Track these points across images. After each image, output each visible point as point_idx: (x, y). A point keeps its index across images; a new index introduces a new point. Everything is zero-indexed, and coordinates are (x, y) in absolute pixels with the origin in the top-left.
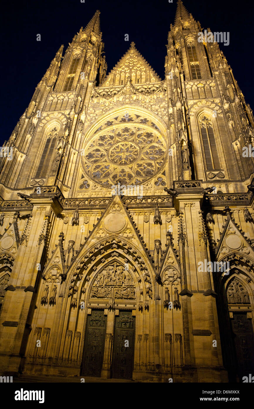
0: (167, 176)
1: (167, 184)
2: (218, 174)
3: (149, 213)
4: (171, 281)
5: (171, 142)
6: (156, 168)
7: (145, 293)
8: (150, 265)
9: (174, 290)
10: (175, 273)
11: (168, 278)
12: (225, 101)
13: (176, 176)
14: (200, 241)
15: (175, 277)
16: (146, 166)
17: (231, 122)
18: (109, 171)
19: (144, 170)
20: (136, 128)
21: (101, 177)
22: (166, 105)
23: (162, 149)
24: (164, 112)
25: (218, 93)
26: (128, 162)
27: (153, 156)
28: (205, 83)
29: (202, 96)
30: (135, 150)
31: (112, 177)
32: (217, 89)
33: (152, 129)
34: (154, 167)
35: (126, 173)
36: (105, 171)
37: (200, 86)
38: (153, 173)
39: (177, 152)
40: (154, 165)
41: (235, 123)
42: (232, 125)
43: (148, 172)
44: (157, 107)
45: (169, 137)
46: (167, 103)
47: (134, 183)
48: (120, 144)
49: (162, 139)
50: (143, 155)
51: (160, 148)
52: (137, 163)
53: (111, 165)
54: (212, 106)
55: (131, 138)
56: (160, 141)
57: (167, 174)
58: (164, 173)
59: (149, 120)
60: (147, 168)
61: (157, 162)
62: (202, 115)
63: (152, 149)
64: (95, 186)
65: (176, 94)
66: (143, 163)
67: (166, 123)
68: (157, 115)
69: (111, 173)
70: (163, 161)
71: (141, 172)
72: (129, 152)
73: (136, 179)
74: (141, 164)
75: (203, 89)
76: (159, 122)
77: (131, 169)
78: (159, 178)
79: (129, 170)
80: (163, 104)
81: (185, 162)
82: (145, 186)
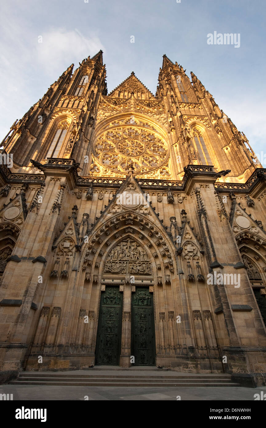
0: (171, 168)
1: (172, 175)
3: (161, 194)
4: (191, 256)
5: (172, 142)
7: (163, 268)
8: (169, 239)
9: (195, 264)
10: (194, 248)
11: (187, 252)
12: (213, 118)
13: (181, 168)
14: (220, 217)
15: (195, 252)
16: (151, 159)
17: (220, 133)
18: (118, 160)
19: (150, 162)
20: (141, 130)
21: (111, 164)
22: (165, 116)
23: (164, 148)
24: (164, 121)
25: (205, 113)
26: (135, 155)
27: (157, 152)
28: (194, 105)
29: (193, 114)
30: (141, 146)
31: (121, 165)
32: (205, 110)
33: (154, 132)
34: (159, 161)
35: (134, 163)
36: (114, 160)
37: (190, 107)
38: (158, 165)
39: (182, 147)
40: (158, 159)
41: (224, 133)
42: (221, 135)
43: (153, 164)
44: (158, 117)
45: (170, 138)
46: (166, 114)
47: (141, 172)
48: (126, 140)
49: (163, 140)
50: (148, 151)
51: (161, 147)
52: (143, 157)
53: (119, 155)
54: (202, 122)
55: (136, 137)
56: (162, 142)
57: (170, 167)
58: (167, 166)
59: (151, 126)
60: (152, 161)
61: (161, 157)
62: (194, 127)
63: (156, 147)
64: (106, 171)
65: (174, 107)
66: (148, 157)
67: (166, 129)
68: (158, 122)
69: (120, 162)
70: (165, 157)
71: (147, 163)
72: (135, 147)
73: (143, 169)
74: (146, 157)
75: (193, 109)
76: (160, 127)
77: (138, 160)
78: (164, 169)
79: (136, 161)
80: (163, 115)
81: (192, 154)
82: (152, 174)
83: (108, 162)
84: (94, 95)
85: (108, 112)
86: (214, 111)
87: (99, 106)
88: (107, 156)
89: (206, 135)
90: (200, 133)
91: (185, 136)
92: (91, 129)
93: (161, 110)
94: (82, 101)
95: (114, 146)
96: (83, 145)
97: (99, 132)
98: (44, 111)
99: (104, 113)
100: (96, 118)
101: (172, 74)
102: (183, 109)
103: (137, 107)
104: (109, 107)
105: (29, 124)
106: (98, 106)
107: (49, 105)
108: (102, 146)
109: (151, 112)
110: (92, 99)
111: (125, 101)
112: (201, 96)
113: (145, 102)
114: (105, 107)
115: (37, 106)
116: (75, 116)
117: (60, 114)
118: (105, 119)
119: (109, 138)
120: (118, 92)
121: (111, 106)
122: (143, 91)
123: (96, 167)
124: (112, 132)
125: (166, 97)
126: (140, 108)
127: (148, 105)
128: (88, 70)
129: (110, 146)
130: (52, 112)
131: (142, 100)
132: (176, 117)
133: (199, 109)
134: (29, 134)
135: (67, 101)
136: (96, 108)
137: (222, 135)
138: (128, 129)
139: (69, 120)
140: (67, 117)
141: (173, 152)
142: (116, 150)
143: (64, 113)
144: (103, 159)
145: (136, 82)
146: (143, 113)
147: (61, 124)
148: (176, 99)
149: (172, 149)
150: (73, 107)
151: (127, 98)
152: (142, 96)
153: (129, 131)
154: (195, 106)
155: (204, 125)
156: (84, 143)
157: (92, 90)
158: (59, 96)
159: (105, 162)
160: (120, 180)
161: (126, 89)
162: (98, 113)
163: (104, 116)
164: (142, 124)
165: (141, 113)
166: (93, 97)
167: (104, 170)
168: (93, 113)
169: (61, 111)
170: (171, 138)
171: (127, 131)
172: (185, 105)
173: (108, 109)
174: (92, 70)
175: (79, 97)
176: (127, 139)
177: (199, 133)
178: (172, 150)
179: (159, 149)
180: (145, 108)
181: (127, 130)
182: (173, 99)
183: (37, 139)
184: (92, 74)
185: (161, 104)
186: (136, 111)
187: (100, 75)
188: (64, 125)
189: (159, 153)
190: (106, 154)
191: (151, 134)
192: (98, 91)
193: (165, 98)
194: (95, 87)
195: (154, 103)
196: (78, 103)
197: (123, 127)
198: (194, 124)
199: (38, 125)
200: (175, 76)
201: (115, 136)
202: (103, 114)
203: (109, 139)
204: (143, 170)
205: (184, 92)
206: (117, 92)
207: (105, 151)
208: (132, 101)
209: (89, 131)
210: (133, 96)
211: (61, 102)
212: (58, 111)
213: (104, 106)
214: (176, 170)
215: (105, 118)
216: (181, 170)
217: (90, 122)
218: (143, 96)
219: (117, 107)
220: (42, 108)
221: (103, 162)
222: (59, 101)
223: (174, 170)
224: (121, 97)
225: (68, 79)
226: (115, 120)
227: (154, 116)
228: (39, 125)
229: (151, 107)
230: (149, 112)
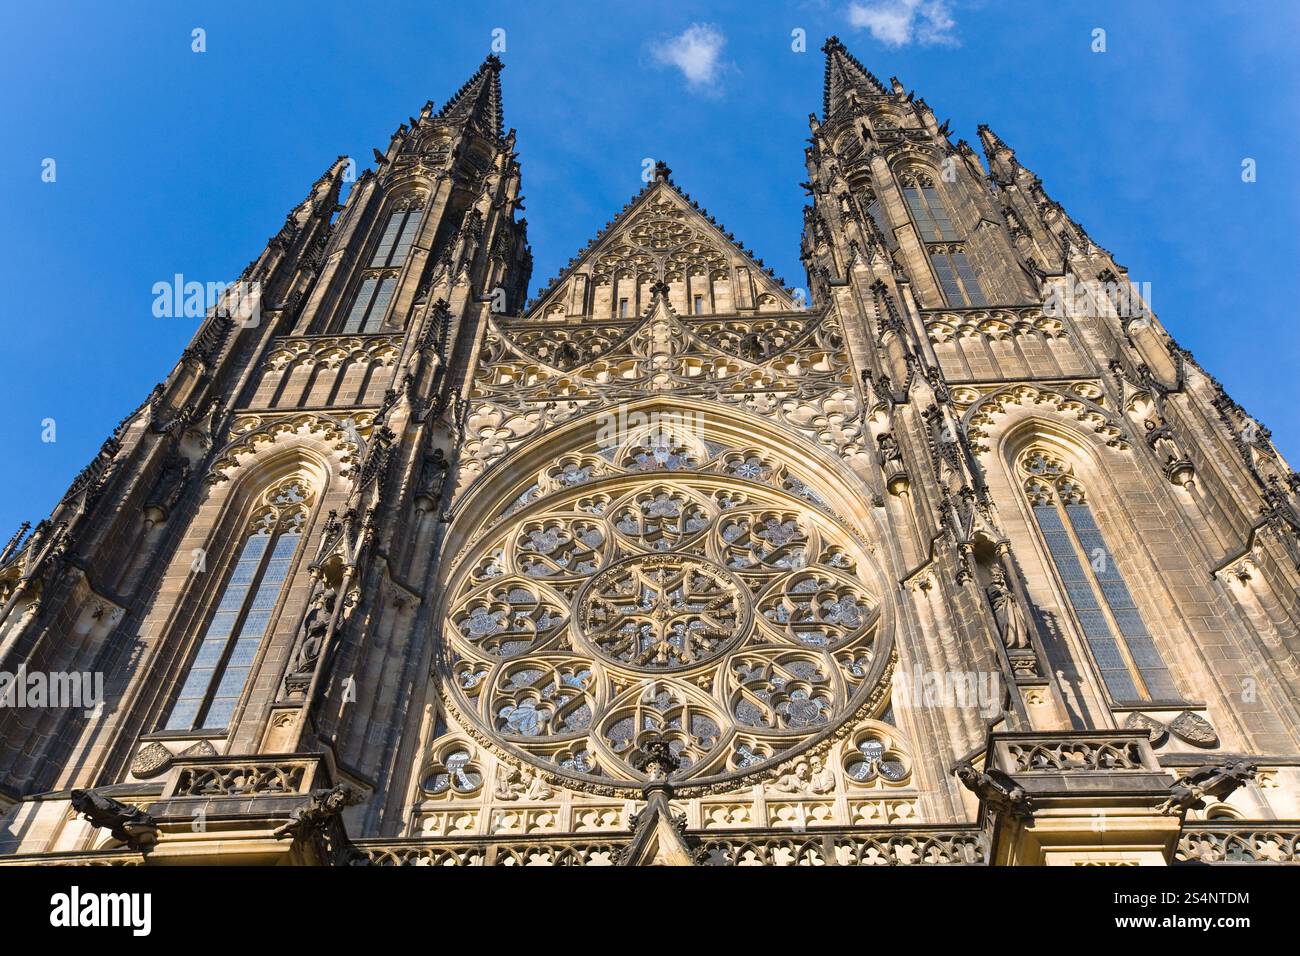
0: (907, 728)
1: (918, 773)
2: (1175, 721)
5: (902, 562)
6: (839, 685)
12: (1130, 390)
13: (963, 728)
16: (784, 675)
17: (1184, 477)
18: (588, 699)
19: (777, 699)
20: (714, 498)
21: (544, 732)
22: (852, 403)
23: (858, 595)
24: (847, 431)
25: (1082, 361)
26: (688, 656)
27: (815, 628)
28: (1015, 319)
29: (1013, 369)
30: (720, 599)
31: (606, 732)
32: (1077, 343)
33: (792, 506)
34: (832, 685)
35: (684, 712)
36: (566, 699)
37: (993, 330)
38: (829, 714)
39: (956, 600)
40: (826, 671)
41: (1209, 476)
42: (1192, 489)
43: (798, 709)
44: (808, 410)
45: (888, 535)
46: (852, 391)
47: (730, 766)
48: (635, 569)
49: (852, 551)
50: (762, 625)
51: (844, 592)
52: (738, 663)
53: (594, 669)
54: (1069, 413)
55: (691, 542)
56: (843, 560)
57: (905, 720)
58: (885, 714)
59: (774, 465)
60: (793, 686)
61: (842, 658)
62: (1027, 450)
63: (808, 597)
64: (516, 778)
65: (897, 352)
66: (766, 664)
67: (862, 478)
68: (814, 440)
69: (602, 711)
70: (870, 656)
71: (764, 708)
72: (686, 608)
73: (740, 744)
74: (757, 666)
75: (1008, 343)
76: (824, 472)
77: (709, 690)
78: (869, 736)
79: (698, 697)
80: (835, 396)
81: (1016, 645)
82: (793, 780)
83: (529, 717)
84: (445, 328)
85: (528, 413)
86: (1133, 346)
87: (477, 383)
88: (522, 679)
89: (1107, 492)
90: (1072, 482)
91: (962, 534)
92: (428, 523)
93: (822, 366)
94: (387, 356)
95: (566, 614)
96: (386, 627)
97: (478, 534)
98: (176, 443)
99: (505, 420)
100: (456, 454)
101: (873, 150)
102: (951, 345)
103: (690, 364)
104: (532, 380)
105: (90, 536)
106: (473, 381)
107: (205, 407)
108: (495, 617)
109: (771, 388)
110: (440, 351)
111: (621, 340)
112: (1046, 258)
113: (731, 329)
114: (509, 385)
115: (141, 424)
116: (345, 453)
117: (264, 447)
118: (510, 453)
119: (538, 562)
120: (581, 285)
121: (542, 377)
122: (719, 261)
123: (462, 757)
124: (550, 525)
125: (846, 288)
126: (706, 368)
127: (753, 348)
128: (423, 180)
129: (537, 617)
130: (220, 441)
131: (714, 318)
132: (907, 411)
133: (1047, 335)
134: (82, 591)
135: (306, 367)
136: (458, 395)
137: (1198, 487)
138: (642, 498)
139: (313, 478)
140: (301, 459)
141: (910, 620)
142: (573, 637)
143: (284, 437)
144: (502, 703)
145: (680, 213)
146: (720, 398)
147: (265, 502)
148: (907, 293)
149: (907, 605)
150: (337, 402)
151: (630, 312)
152: (717, 291)
153: (646, 511)
154: (1020, 325)
155: (1084, 432)
156: (390, 611)
157: (441, 301)
158: (260, 347)
159: (511, 719)
160: (594, 849)
161: (628, 260)
162: (472, 419)
163: (505, 434)
164: (721, 462)
165: (712, 396)
166: (444, 335)
167: (504, 777)
168: (446, 425)
169: (267, 430)
170: (894, 535)
171: (636, 511)
172: (958, 321)
173: (527, 393)
174: (440, 179)
175: (370, 339)
176: (635, 560)
177: (1062, 483)
178: (903, 612)
179: (827, 605)
180: (732, 369)
181: (634, 503)
182: (883, 306)
183: (128, 614)
184: (443, 199)
185: (822, 334)
186: (680, 392)
187: (484, 205)
188: (281, 506)
189: (831, 634)
190: (513, 671)
191: (780, 518)
192: (474, 297)
193: (842, 293)
194: (454, 281)
195: (785, 326)
196: (364, 370)
197: (613, 488)
198: (1024, 434)
199: (138, 530)
200: (890, 164)
201: (571, 546)
202: (500, 428)
203: (535, 571)
204: (742, 751)
205: (952, 245)
206: (576, 285)
207: (511, 646)
208: (660, 335)
209: (422, 538)
210: (661, 305)
211: (271, 378)
212: (253, 435)
213: (505, 379)
214: (940, 744)
215: (512, 446)
216: (969, 743)
217: (426, 486)
218: (722, 289)
219: (575, 377)
220: (168, 433)
221: (502, 723)
222: (261, 376)
223: (926, 745)
224: (601, 311)
225: (312, 242)
226: (568, 454)
227: (786, 406)
228: (144, 531)
229: (765, 359)
230: (759, 384)
